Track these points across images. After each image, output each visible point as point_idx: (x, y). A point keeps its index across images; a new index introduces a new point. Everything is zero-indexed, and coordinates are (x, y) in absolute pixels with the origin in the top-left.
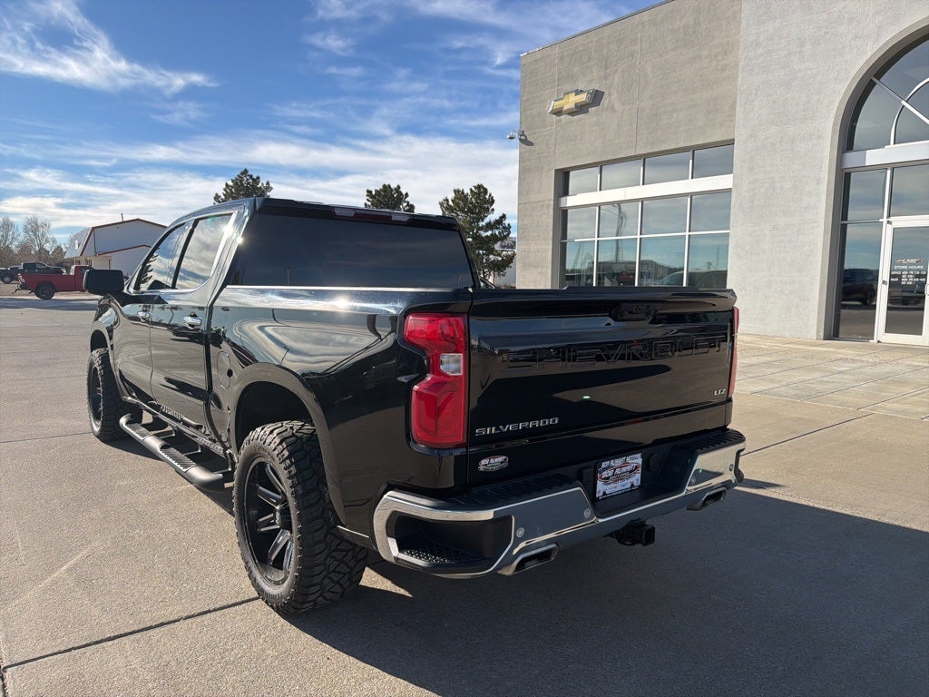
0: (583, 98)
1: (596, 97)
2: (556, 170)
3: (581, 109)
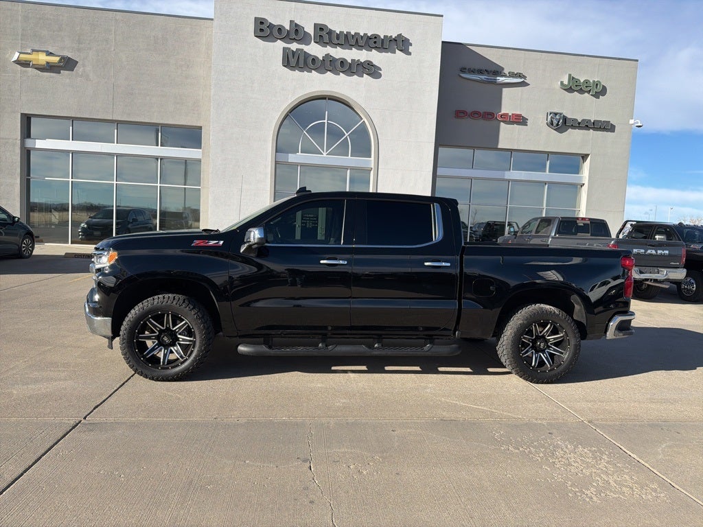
0: (55, 59)
1: (68, 64)
2: (22, 114)
3: (49, 68)
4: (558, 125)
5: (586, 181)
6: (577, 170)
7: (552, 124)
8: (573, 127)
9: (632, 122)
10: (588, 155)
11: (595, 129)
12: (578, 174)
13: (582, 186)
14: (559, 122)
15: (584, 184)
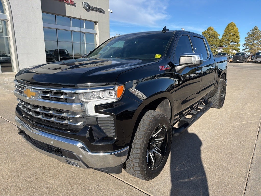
4: (87, 8)
5: (98, 33)
6: (93, 28)
7: (85, 7)
8: (92, 10)
9: (109, 10)
10: (98, 22)
11: (99, 12)
12: (94, 29)
13: (96, 35)
14: (87, 7)
15: (97, 34)
